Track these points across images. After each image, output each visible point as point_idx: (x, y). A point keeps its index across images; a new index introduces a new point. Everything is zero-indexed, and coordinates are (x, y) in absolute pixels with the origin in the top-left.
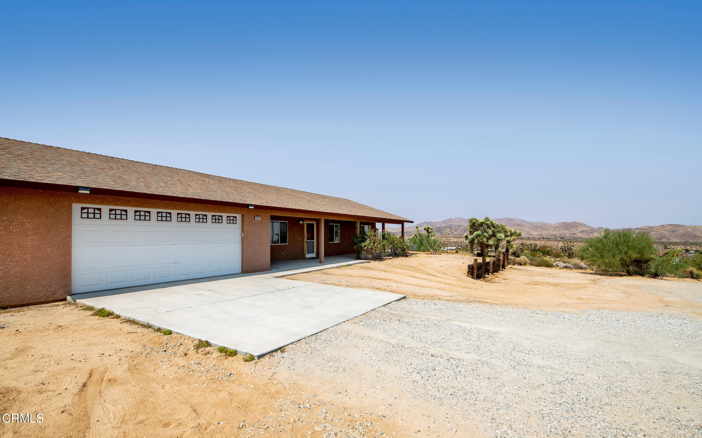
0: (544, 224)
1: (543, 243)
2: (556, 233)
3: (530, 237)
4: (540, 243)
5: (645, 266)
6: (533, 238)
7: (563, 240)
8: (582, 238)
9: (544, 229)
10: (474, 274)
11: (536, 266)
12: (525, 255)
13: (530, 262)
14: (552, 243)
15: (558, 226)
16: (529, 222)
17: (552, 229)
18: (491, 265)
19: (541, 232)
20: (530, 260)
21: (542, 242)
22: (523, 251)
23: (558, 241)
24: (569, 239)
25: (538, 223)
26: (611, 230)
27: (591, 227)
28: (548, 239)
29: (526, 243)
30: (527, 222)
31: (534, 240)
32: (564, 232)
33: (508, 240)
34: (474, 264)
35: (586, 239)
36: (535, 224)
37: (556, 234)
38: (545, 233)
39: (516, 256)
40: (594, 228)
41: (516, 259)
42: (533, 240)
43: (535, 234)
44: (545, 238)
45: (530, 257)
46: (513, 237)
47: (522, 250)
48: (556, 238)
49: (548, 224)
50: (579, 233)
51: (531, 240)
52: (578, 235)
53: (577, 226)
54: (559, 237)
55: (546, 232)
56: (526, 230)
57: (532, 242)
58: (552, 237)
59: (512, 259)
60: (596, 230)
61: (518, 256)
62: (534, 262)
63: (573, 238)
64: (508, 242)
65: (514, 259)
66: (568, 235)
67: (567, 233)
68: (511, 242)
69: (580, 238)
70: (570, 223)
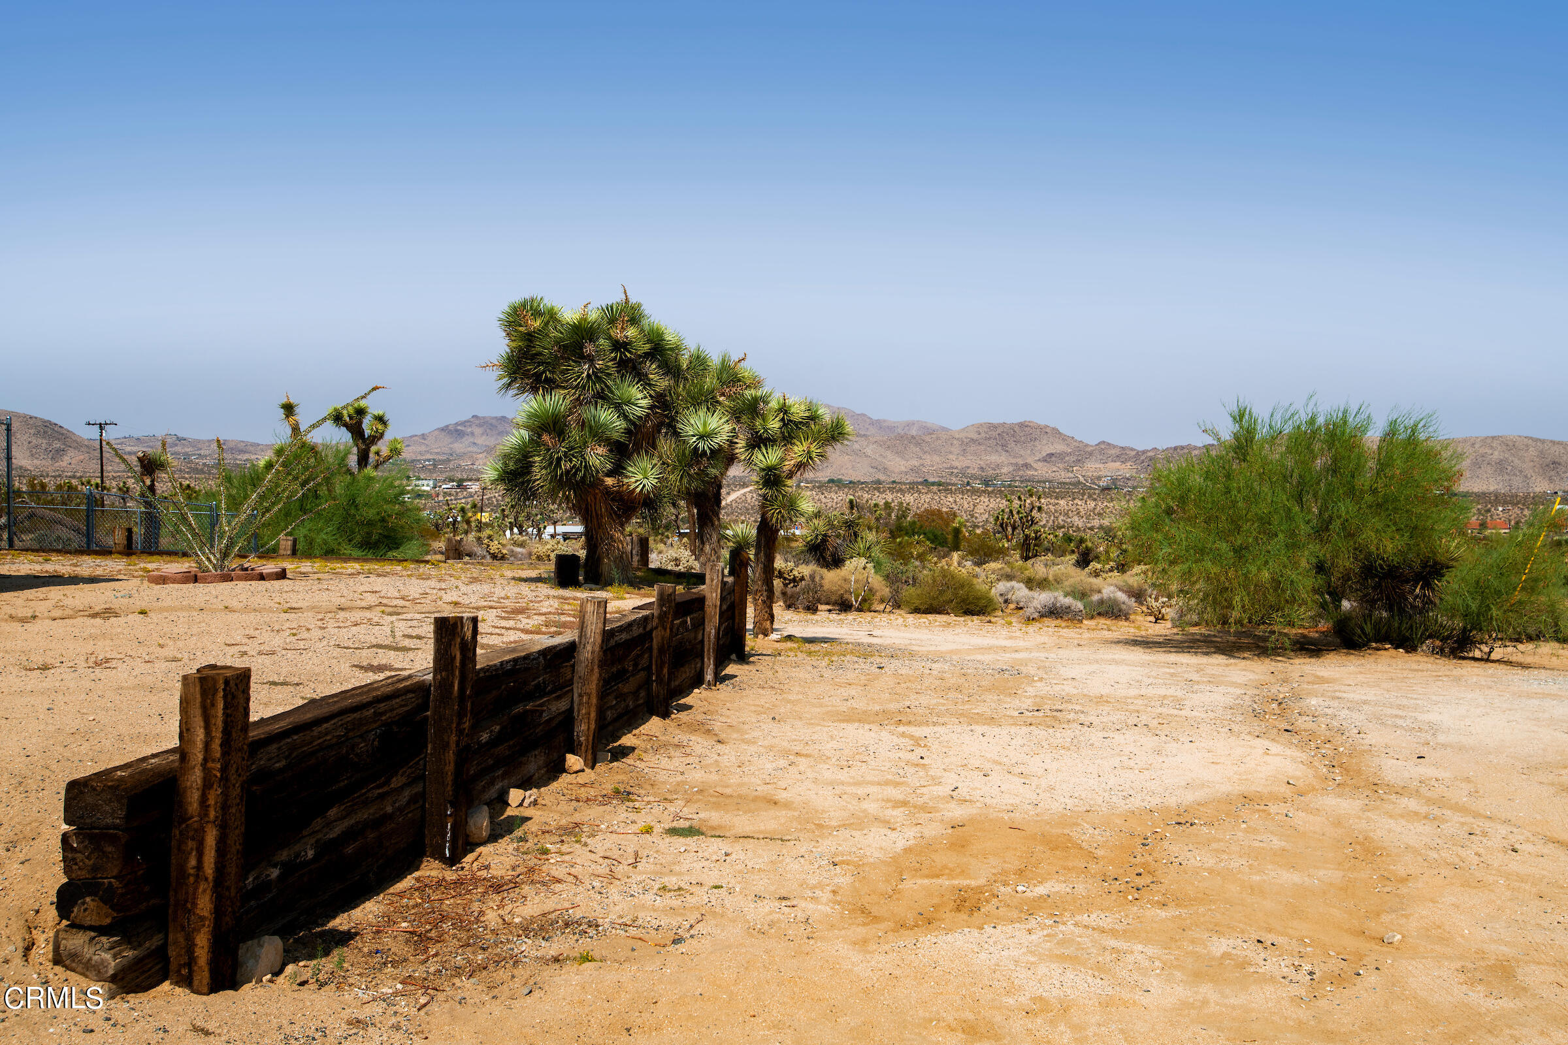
0: (930, 431)
1: (927, 500)
2: (967, 463)
3: (882, 477)
4: (918, 502)
5: (1417, 596)
6: (894, 482)
7: (990, 489)
8: (1050, 482)
9: (926, 449)
10: (186, 906)
11: (917, 611)
12: (867, 553)
13: (886, 591)
14: (955, 502)
15: (975, 436)
16: (878, 421)
17: (956, 450)
18: (581, 669)
19: (921, 458)
20: (887, 577)
21: (923, 497)
22: (856, 535)
23: (974, 491)
24: (1010, 486)
25: (910, 425)
26: (1134, 453)
27: (1076, 441)
28: (944, 487)
29: (867, 501)
30: (873, 423)
31: (897, 492)
32: (994, 458)
33: (769, 469)
34: (182, 752)
35: (1061, 483)
36: (900, 431)
37: (968, 467)
38: (933, 465)
39: (824, 558)
40: (1087, 445)
41: (822, 578)
42: (891, 490)
43: (899, 466)
44: (933, 484)
45: (888, 564)
46: (799, 449)
47: (852, 528)
48: (968, 484)
49: (944, 429)
50: (1039, 463)
51: (884, 491)
52: (1036, 470)
53: (1035, 439)
54: (976, 479)
55: (937, 458)
56: (869, 451)
57: (889, 497)
58: (954, 480)
59: (802, 579)
60: (1091, 454)
61: (836, 562)
62: (908, 592)
63: (1022, 482)
64: (772, 479)
65: (812, 577)
66: (1005, 470)
67: (1001, 463)
68: (789, 482)
69: (1044, 482)
70: (1012, 427)
